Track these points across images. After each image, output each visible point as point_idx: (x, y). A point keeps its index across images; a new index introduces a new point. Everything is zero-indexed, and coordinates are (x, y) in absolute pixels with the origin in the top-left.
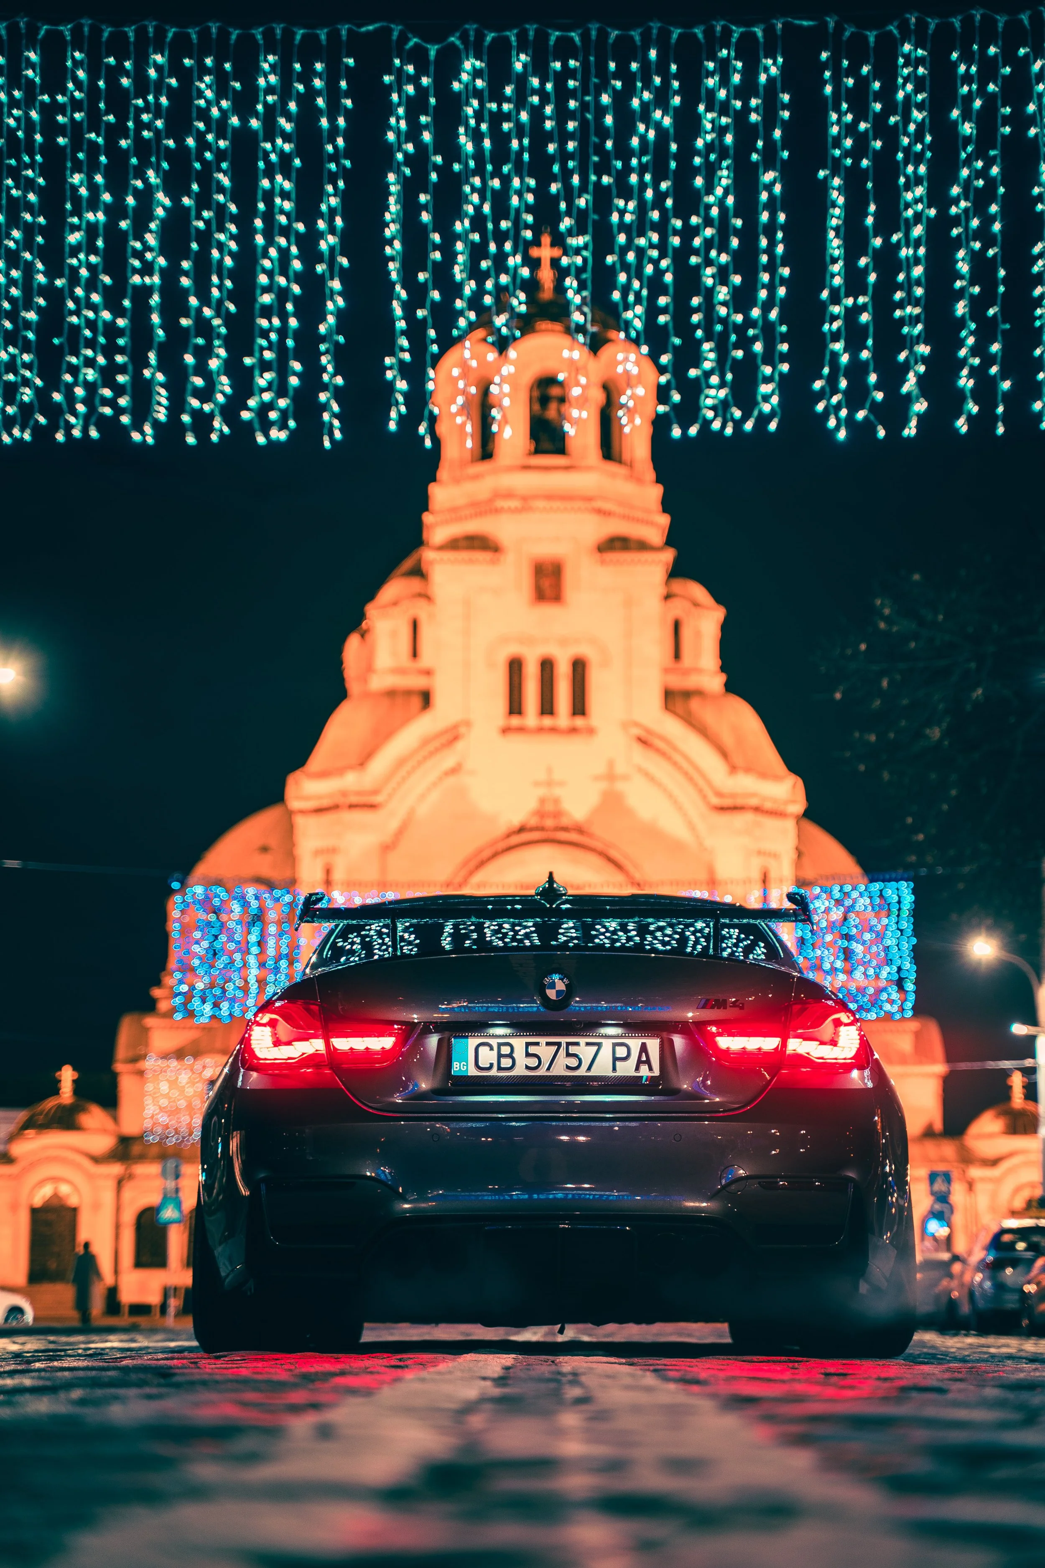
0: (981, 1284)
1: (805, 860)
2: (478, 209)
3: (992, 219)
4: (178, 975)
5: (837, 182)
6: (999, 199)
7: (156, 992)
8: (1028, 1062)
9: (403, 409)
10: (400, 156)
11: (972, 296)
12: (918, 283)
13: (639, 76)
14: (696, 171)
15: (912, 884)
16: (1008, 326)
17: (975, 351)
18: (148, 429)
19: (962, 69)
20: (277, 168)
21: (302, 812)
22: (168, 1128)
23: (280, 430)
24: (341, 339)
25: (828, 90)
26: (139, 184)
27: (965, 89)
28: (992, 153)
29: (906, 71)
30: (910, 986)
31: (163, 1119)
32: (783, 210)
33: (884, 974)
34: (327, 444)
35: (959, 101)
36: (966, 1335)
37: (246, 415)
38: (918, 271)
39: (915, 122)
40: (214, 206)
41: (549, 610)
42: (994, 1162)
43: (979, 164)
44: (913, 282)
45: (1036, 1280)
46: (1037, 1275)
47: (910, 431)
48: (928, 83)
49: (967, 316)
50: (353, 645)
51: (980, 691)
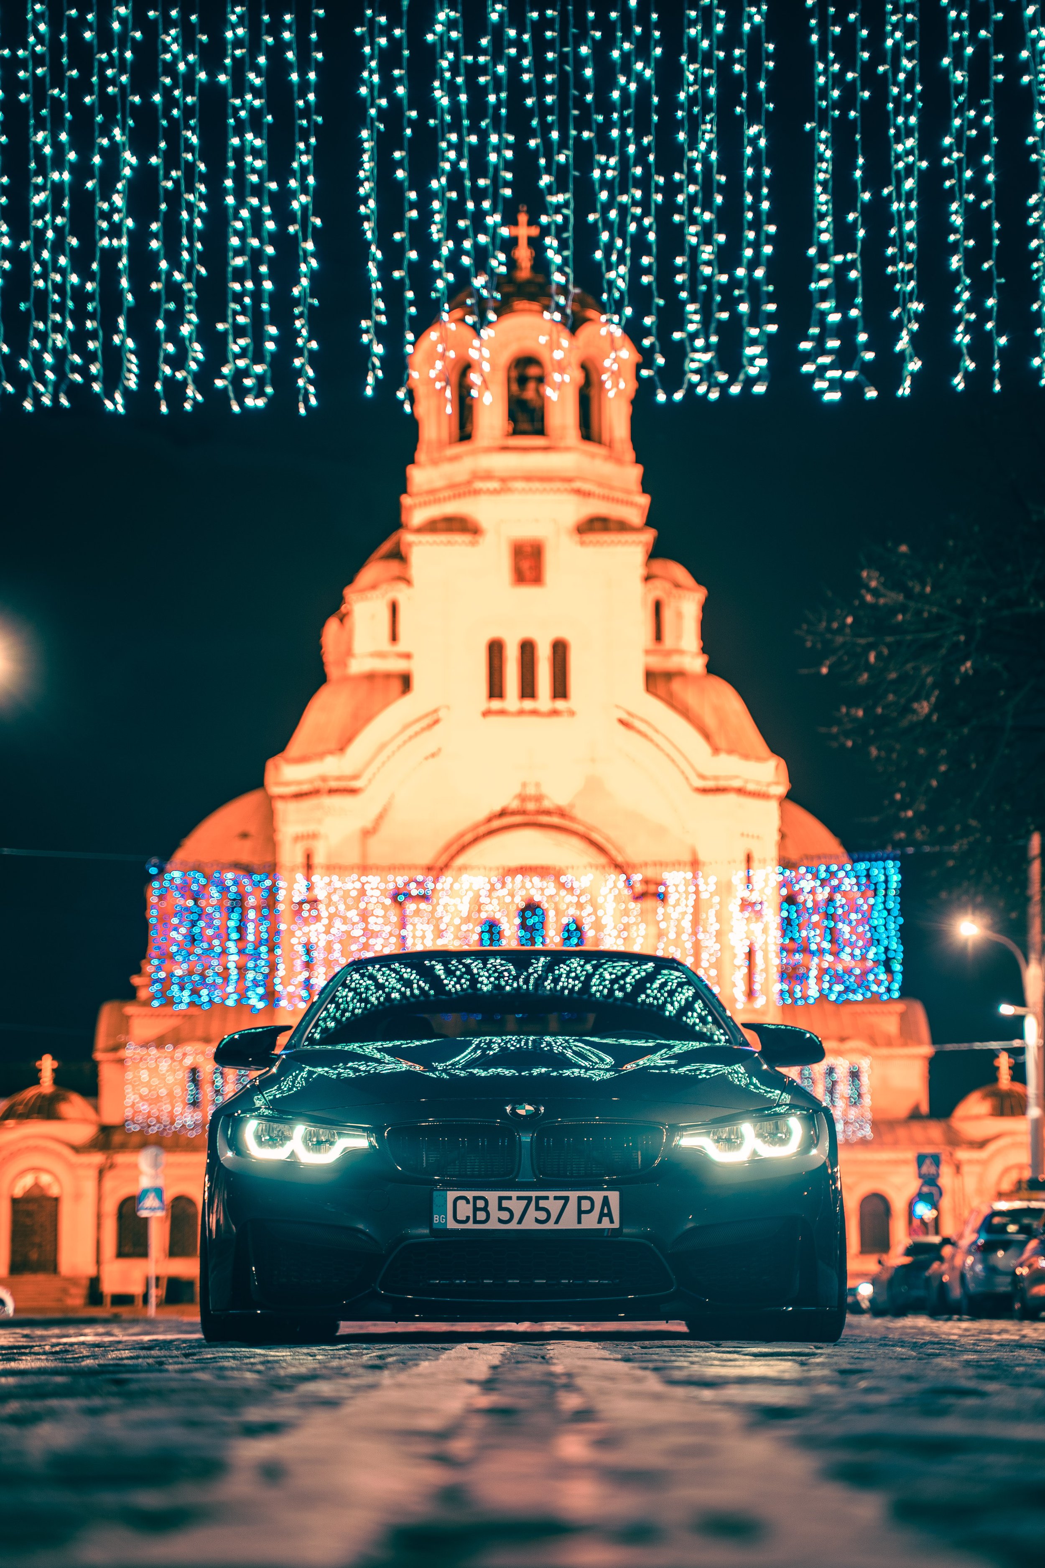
0: (972, 1267)
1: (789, 842)
2: (455, 165)
3: (986, 170)
4: (155, 962)
5: (824, 135)
6: (993, 149)
7: (136, 980)
8: (1016, 1043)
9: (380, 374)
10: (373, 112)
11: (966, 249)
12: (910, 238)
13: (619, 25)
14: (678, 125)
15: (898, 864)
16: (1003, 280)
17: (970, 306)
18: (118, 397)
19: (953, 14)
20: (247, 126)
21: (282, 797)
22: (149, 1117)
23: (257, 397)
24: (316, 302)
25: (814, 38)
26: (105, 142)
27: (956, 36)
28: (985, 102)
29: (894, 18)
30: (897, 967)
31: (144, 1108)
32: (768, 166)
33: (871, 955)
34: (302, 411)
35: (950, 48)
36: (959, 1320)
37: (219, 383)
38: (910, 226)
39: (905, 71)
40: (183, 165)
41: (528, 592)
42: (982, 1144)
43: (972, 113)
44: (905, 237)
45: (1028, 1263)
46: (1028, 1259)
47: (905, 390)
48: (917, 30)
49: (962, 270)
50: (332, 627)
51: (969, 664)
